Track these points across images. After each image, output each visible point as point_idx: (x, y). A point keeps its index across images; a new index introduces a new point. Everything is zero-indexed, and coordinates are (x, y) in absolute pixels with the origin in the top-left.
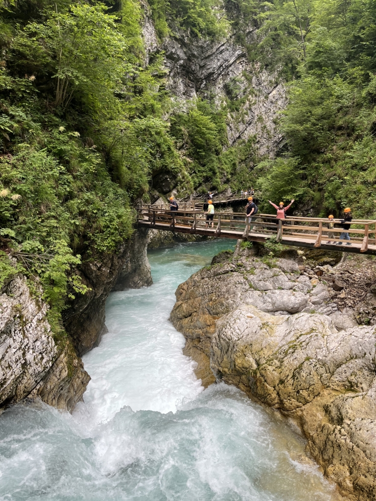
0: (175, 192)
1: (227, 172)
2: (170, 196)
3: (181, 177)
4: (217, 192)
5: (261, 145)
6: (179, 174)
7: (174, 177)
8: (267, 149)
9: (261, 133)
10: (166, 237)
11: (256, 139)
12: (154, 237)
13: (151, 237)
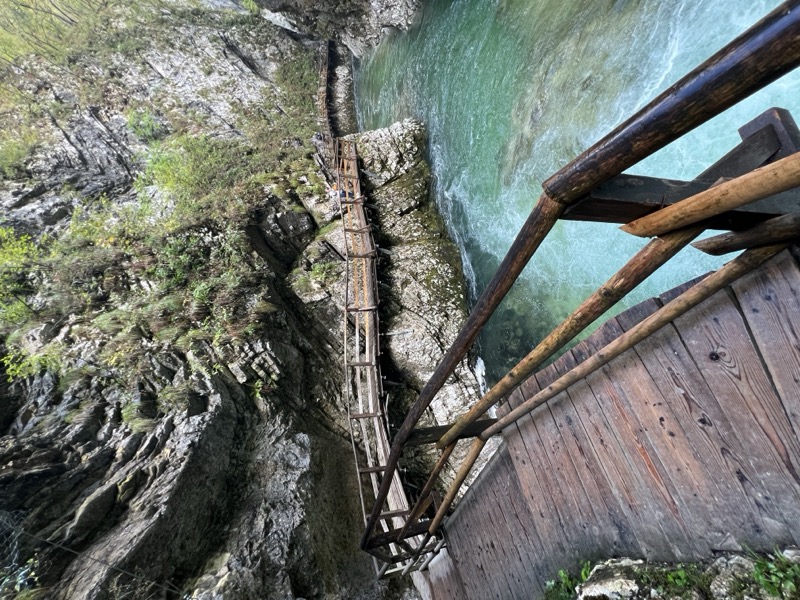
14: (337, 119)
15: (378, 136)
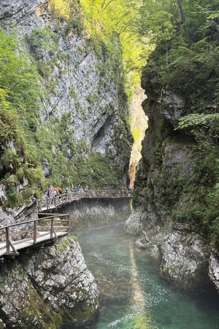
14: (72, 210)
15: (78, 258)
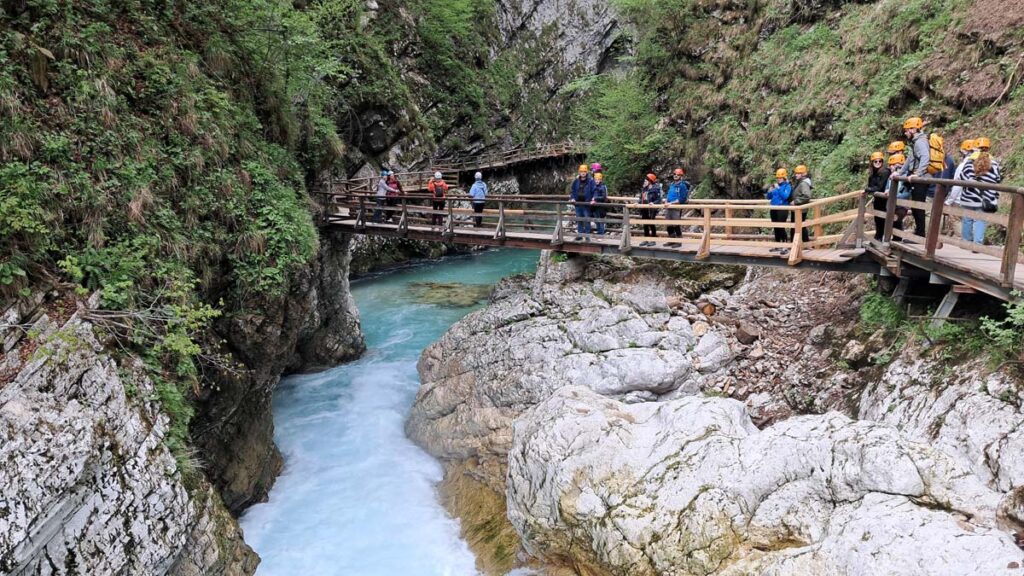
0: (396, 150)
1: (502, 104)
2: (387, 160)
3: (407, 117)
4: (483, 146)
5: (570, 42)
6: (404, 112)
7: (394, 119)
8: (581, 50)
9: (567, 18)
10: (384, 246)
11: (558, 29)
12: (360, 248)
13: (353, 247)
